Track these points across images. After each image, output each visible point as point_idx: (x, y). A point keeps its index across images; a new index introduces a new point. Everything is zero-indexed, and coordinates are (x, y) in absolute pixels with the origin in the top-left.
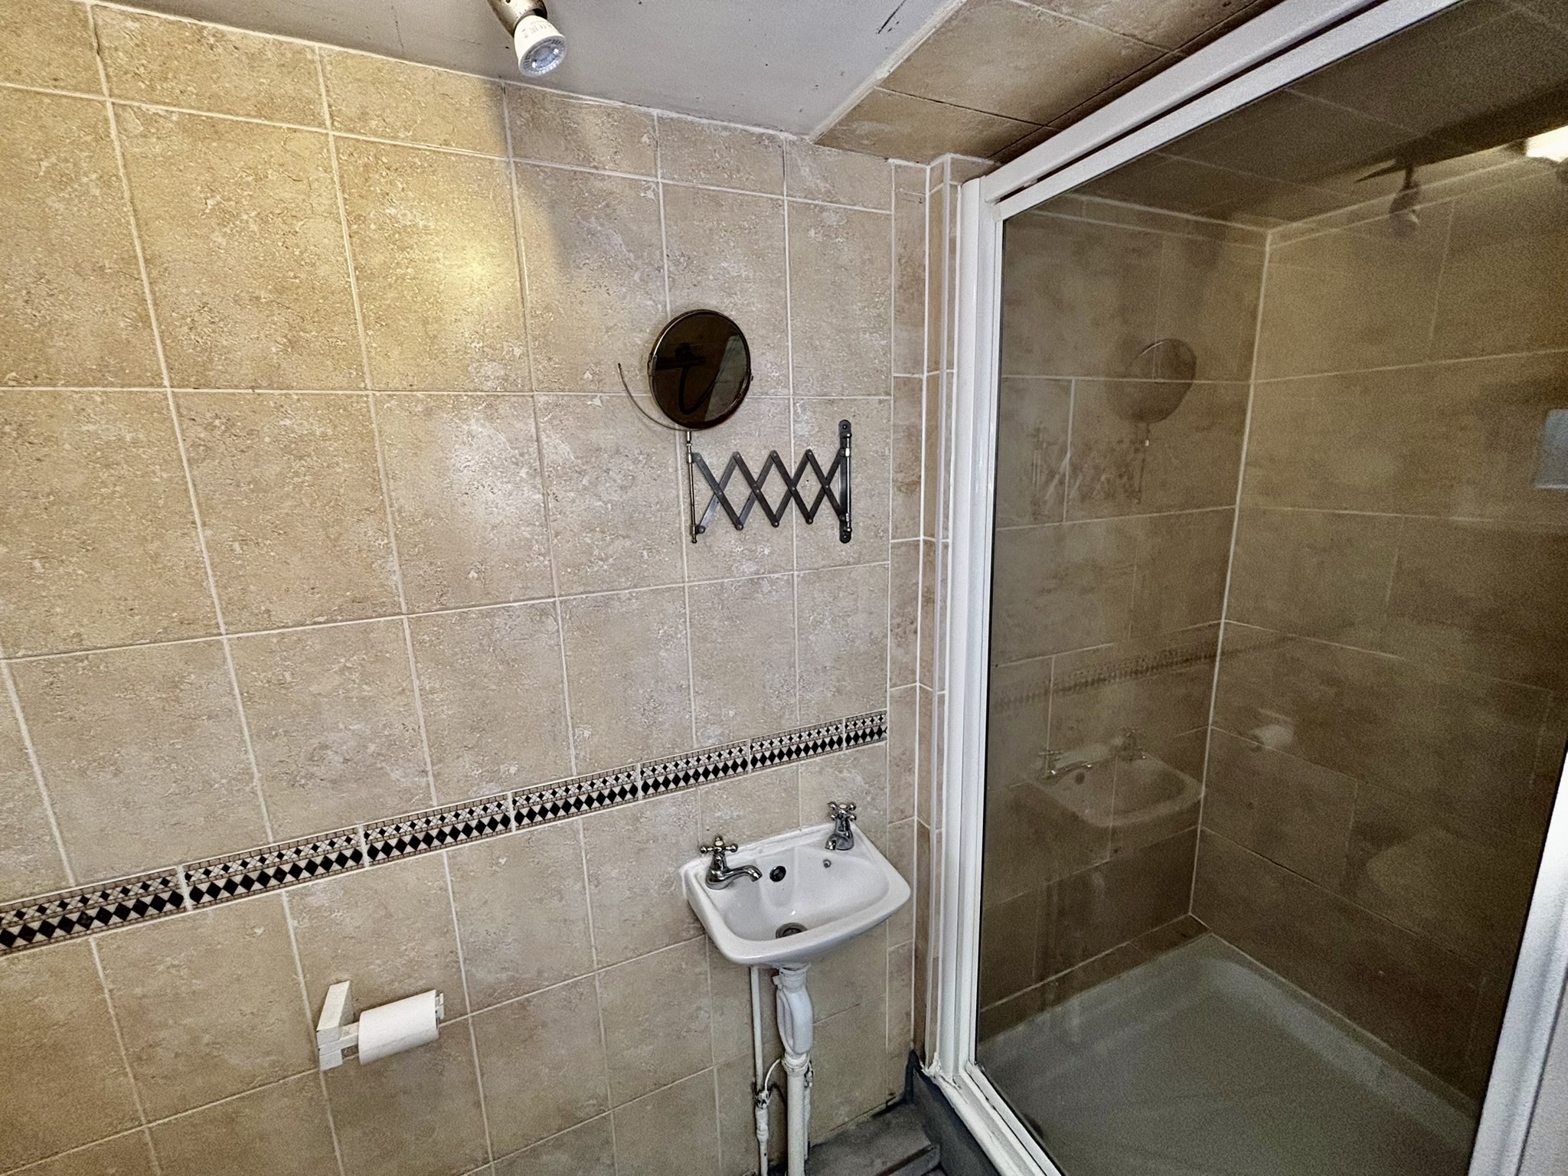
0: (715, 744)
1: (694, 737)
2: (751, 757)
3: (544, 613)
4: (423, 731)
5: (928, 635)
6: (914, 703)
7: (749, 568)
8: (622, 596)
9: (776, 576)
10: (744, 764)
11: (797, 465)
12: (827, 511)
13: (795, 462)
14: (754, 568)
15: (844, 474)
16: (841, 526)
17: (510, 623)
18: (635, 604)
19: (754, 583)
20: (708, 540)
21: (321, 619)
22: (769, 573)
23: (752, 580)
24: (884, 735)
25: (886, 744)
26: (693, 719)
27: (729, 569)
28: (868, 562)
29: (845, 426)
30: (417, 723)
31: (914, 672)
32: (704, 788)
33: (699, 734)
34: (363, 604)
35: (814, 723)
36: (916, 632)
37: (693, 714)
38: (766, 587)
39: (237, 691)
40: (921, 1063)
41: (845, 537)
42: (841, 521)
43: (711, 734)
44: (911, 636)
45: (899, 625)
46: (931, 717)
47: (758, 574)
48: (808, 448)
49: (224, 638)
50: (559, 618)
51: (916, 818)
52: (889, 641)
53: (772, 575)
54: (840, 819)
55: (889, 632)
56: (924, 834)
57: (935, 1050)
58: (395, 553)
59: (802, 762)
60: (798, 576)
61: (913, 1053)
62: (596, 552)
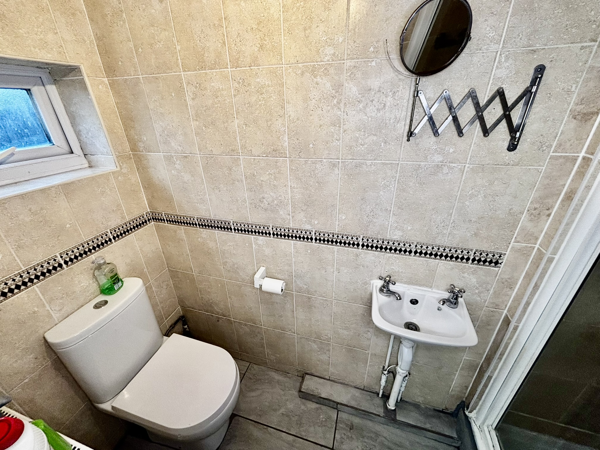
0: (397, 239)
1: (388, 233)
2: (415, 250)
3: (334, 165)
4: (290, 200)
5: (558, 220)
6: (530, 256)
7: (438, 158)
8: (367, 163)
9: (454, 165)
10: (410, 252)
11: (489, 98)
12: (503, 130)
13: (488, 96)
14: (441, 159)
15: (527, 104)
16: (511, 140)
17: (322, 167)
18: (373, 168)
19: (439, 167)
20: (418, 140)
21: (264, 155)
22: (449, 162)
23: (437, 165)
24: (499, 265)
25: (499, 270)
26: (390, 225)
27: (426, 157)
28: (525, 165)
29: (540, 70)
30: (289, 197)
31: (537, 239)
32: (388, 255)
33: (391, 232)
34: (276, 152)
35: (454, 246)
36: (549, 215)
37: (390, 223)
38: (445, 170)
39: (243, 175)
40: (466, 409)
41: (512, 147)
42: (511, 136)
43: (397, 234)
44: (544, 217)
45: (535, 209)
46: (538, 267)
47: (443, 162)
48: (502, 86)
49: (241, 157)
50: (340, 169)
51: (505, 312)
52: (524, 217)
53: (451, 164)
54: (453, 294)
55: (526, 211)
56: (507, 322)
57: (475, 409)
58: (287, 133)
59: (442, 261)
60: (468, 167)
61: (463, 402)
62: (360, 141)
